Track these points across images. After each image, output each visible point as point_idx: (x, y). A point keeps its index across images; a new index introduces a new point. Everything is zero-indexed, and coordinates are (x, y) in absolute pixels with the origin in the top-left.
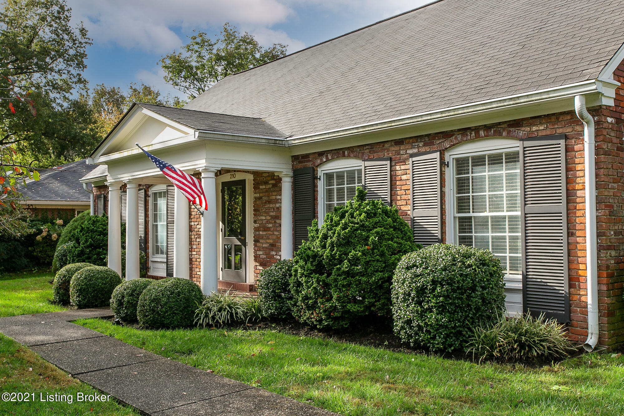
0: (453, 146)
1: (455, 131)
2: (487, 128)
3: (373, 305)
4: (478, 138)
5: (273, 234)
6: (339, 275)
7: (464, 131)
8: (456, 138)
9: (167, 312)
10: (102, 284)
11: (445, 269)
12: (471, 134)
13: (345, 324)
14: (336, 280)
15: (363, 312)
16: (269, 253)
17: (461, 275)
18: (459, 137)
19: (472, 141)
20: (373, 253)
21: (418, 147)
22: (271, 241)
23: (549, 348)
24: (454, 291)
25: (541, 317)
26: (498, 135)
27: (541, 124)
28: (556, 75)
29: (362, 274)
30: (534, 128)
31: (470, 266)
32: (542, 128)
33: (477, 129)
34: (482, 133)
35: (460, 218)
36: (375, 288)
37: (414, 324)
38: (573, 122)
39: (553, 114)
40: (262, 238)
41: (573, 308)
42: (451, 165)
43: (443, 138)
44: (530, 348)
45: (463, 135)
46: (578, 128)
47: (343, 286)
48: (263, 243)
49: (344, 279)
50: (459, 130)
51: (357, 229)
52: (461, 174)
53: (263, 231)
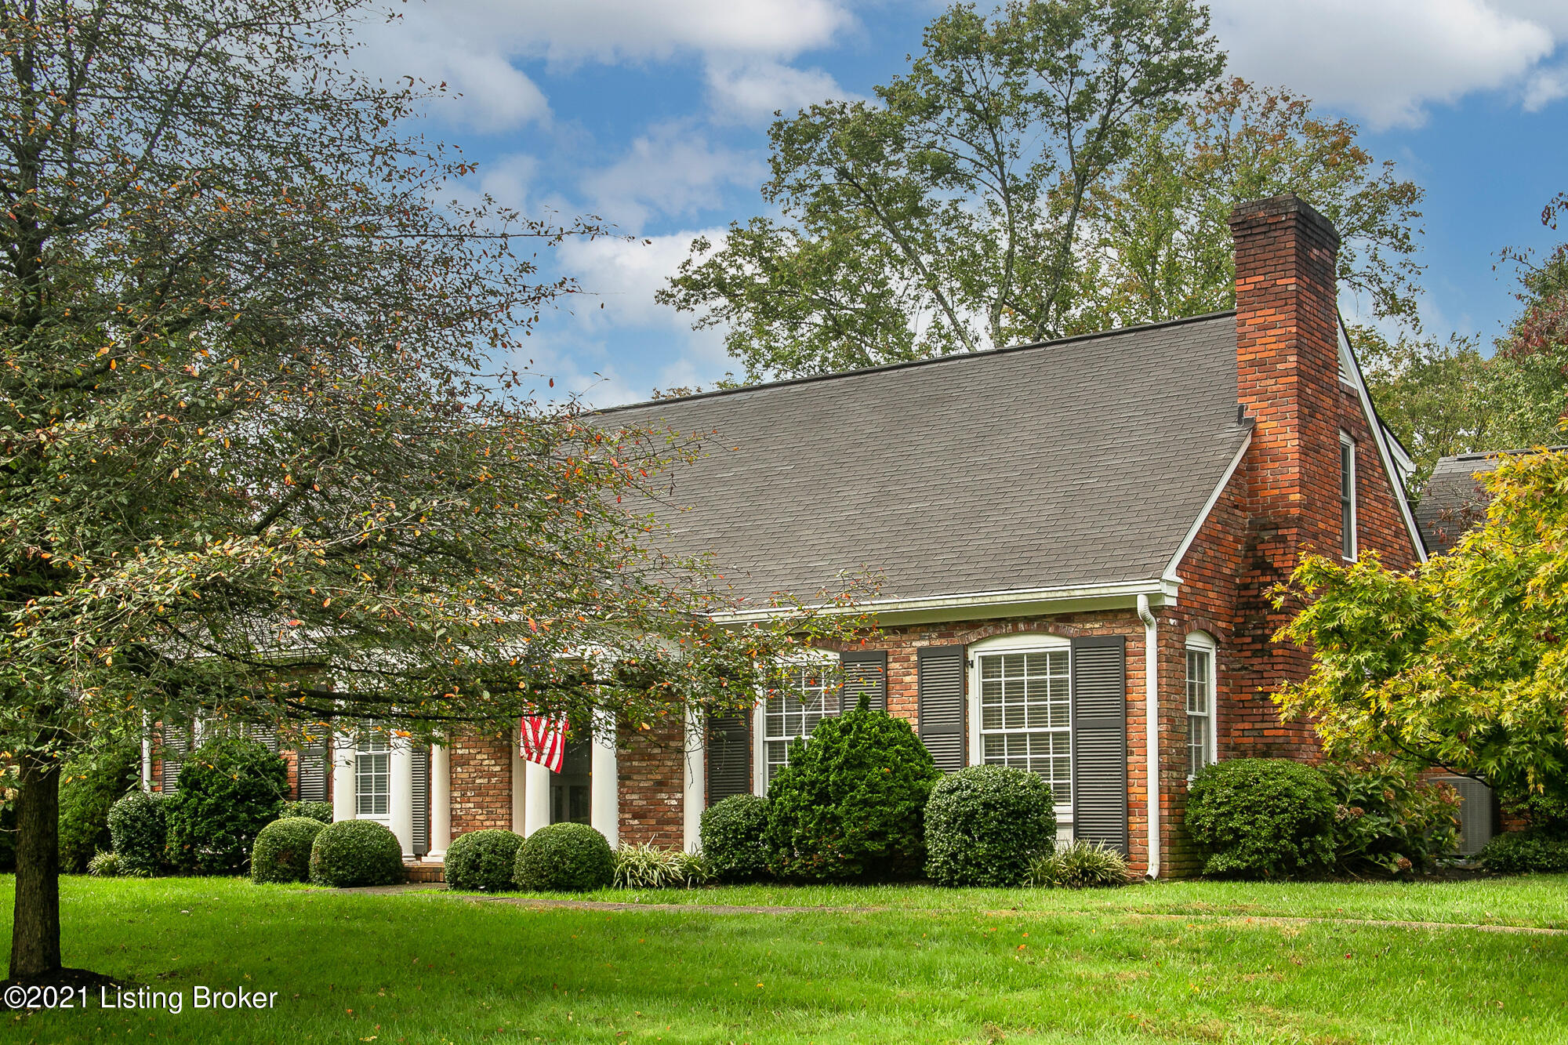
0: (980, 641)
1: (984, 620)
2: (1028, 620)
3: (897, 841)
4: (1016, 632)
5: (663, 765)
6: (853, 805)
7: (997, 622)
8: (985, 631)
9: (578, 869)
10: (383, 847)
11: (997, 790)
12: (1007, 626)
13: (857, 870)
14: (848, 812)
15: (884, 851)
16: (653, 798)
17: (1016, 796)
18: (991, 630)
19: (1007, 635)
20: (895, 777)
21: (930, 638)
22: (659, 777)
23: (1113, 873)
24: (1009, 815)
25: (1101, 845)
26: (1042, 631)
27: (1096, 621)
28: (1113, 565)
29: (883, 803)
30: (1088, 626)
31: (1024, 787)
32: (1097, 626)
33: (1015, 621)
34: (1021, 626)
35: (986, 736)
36: (901, 821)
37: (961, 857)
38: (1134, 622)
39: (1111, 611)
40: (639, 773)
41: (1132, 840)
42: (976, 664)
43: (968, 628)
44: (1094, 874)
45: (996, 627)
46: (1139, 629)
47: (860, 819)
48: (639, 781)
49: (861, 809)
50: (990, 620)
51: (870, 747)
52: (988, 677)
53: (639, 760)
